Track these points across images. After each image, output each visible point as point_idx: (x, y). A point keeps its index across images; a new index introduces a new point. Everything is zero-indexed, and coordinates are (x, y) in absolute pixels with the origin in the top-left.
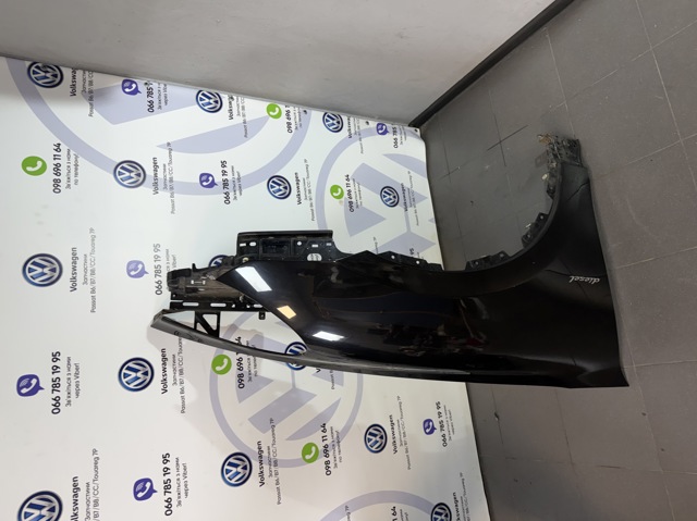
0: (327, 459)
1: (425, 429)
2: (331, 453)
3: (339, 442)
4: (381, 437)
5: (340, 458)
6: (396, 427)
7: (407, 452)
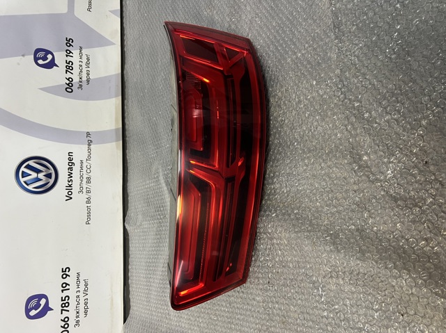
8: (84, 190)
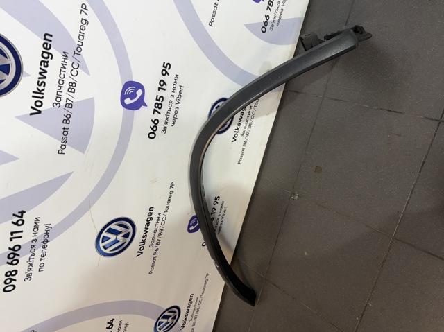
0: (11, 268)
1: (189, 226)
2: (23, 260)
3: (46, 241)
4: (126, 236)
5: (41, 267)
6: (153, 223)
7: (155, 254)
8: (245, 135)
